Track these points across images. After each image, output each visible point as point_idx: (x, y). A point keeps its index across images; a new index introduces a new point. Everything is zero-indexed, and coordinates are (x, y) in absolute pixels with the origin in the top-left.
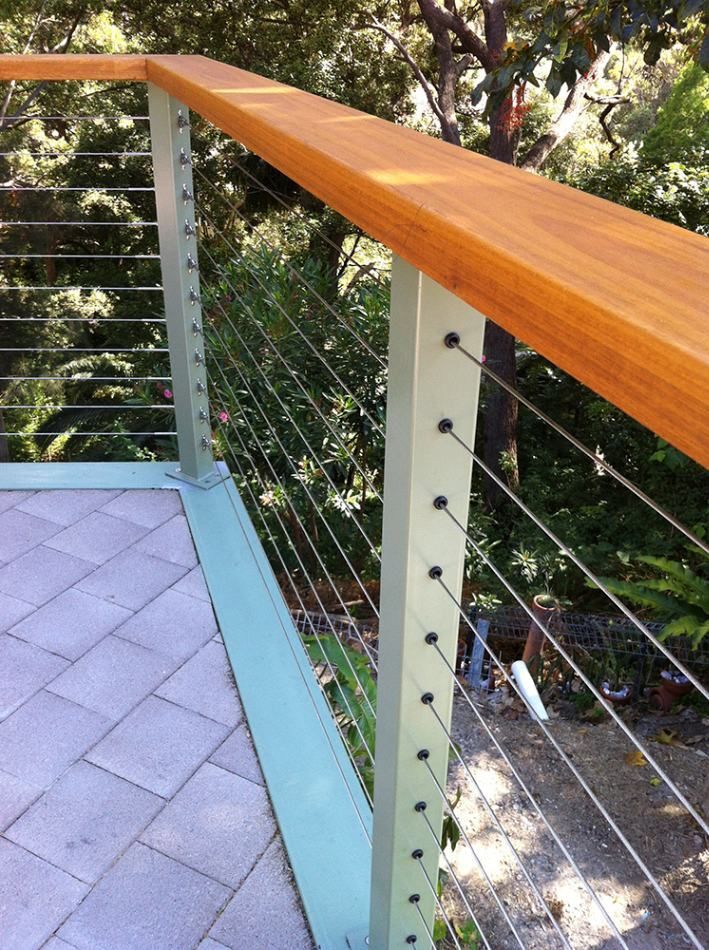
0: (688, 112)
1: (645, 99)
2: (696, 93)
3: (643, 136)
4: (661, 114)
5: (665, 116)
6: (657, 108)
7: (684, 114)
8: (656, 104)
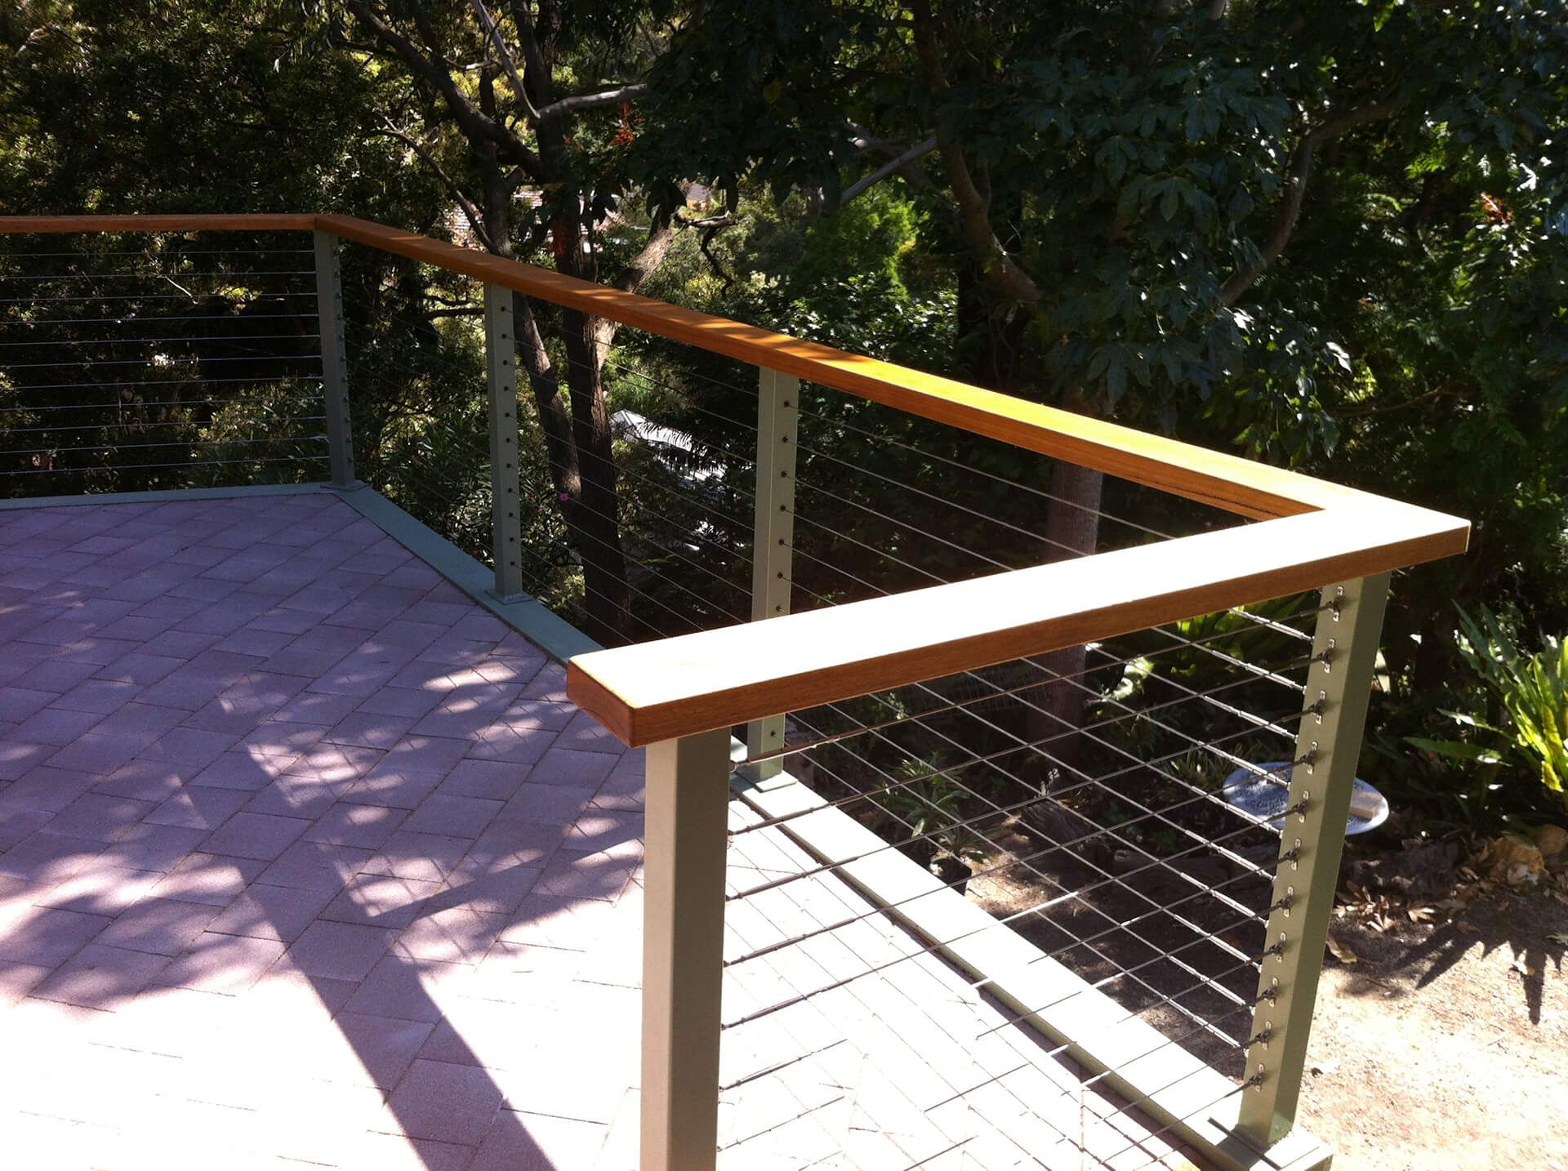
0: (849, 232)
1: (789, 215)
2: (856, 205)
3: (791, 269)
4: (812, 237)
5: (818, 239)
6: (806, 229)
7: (844, 235)
8: (805, 222)
